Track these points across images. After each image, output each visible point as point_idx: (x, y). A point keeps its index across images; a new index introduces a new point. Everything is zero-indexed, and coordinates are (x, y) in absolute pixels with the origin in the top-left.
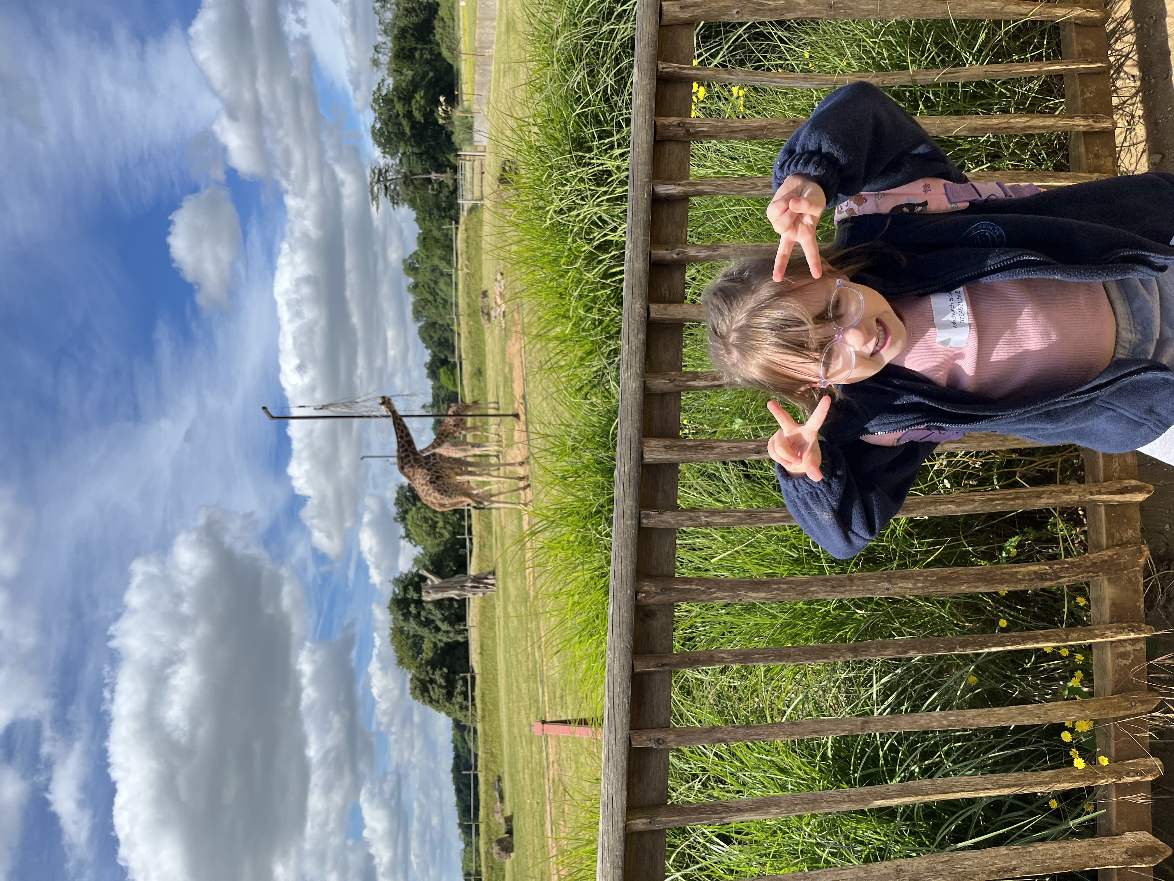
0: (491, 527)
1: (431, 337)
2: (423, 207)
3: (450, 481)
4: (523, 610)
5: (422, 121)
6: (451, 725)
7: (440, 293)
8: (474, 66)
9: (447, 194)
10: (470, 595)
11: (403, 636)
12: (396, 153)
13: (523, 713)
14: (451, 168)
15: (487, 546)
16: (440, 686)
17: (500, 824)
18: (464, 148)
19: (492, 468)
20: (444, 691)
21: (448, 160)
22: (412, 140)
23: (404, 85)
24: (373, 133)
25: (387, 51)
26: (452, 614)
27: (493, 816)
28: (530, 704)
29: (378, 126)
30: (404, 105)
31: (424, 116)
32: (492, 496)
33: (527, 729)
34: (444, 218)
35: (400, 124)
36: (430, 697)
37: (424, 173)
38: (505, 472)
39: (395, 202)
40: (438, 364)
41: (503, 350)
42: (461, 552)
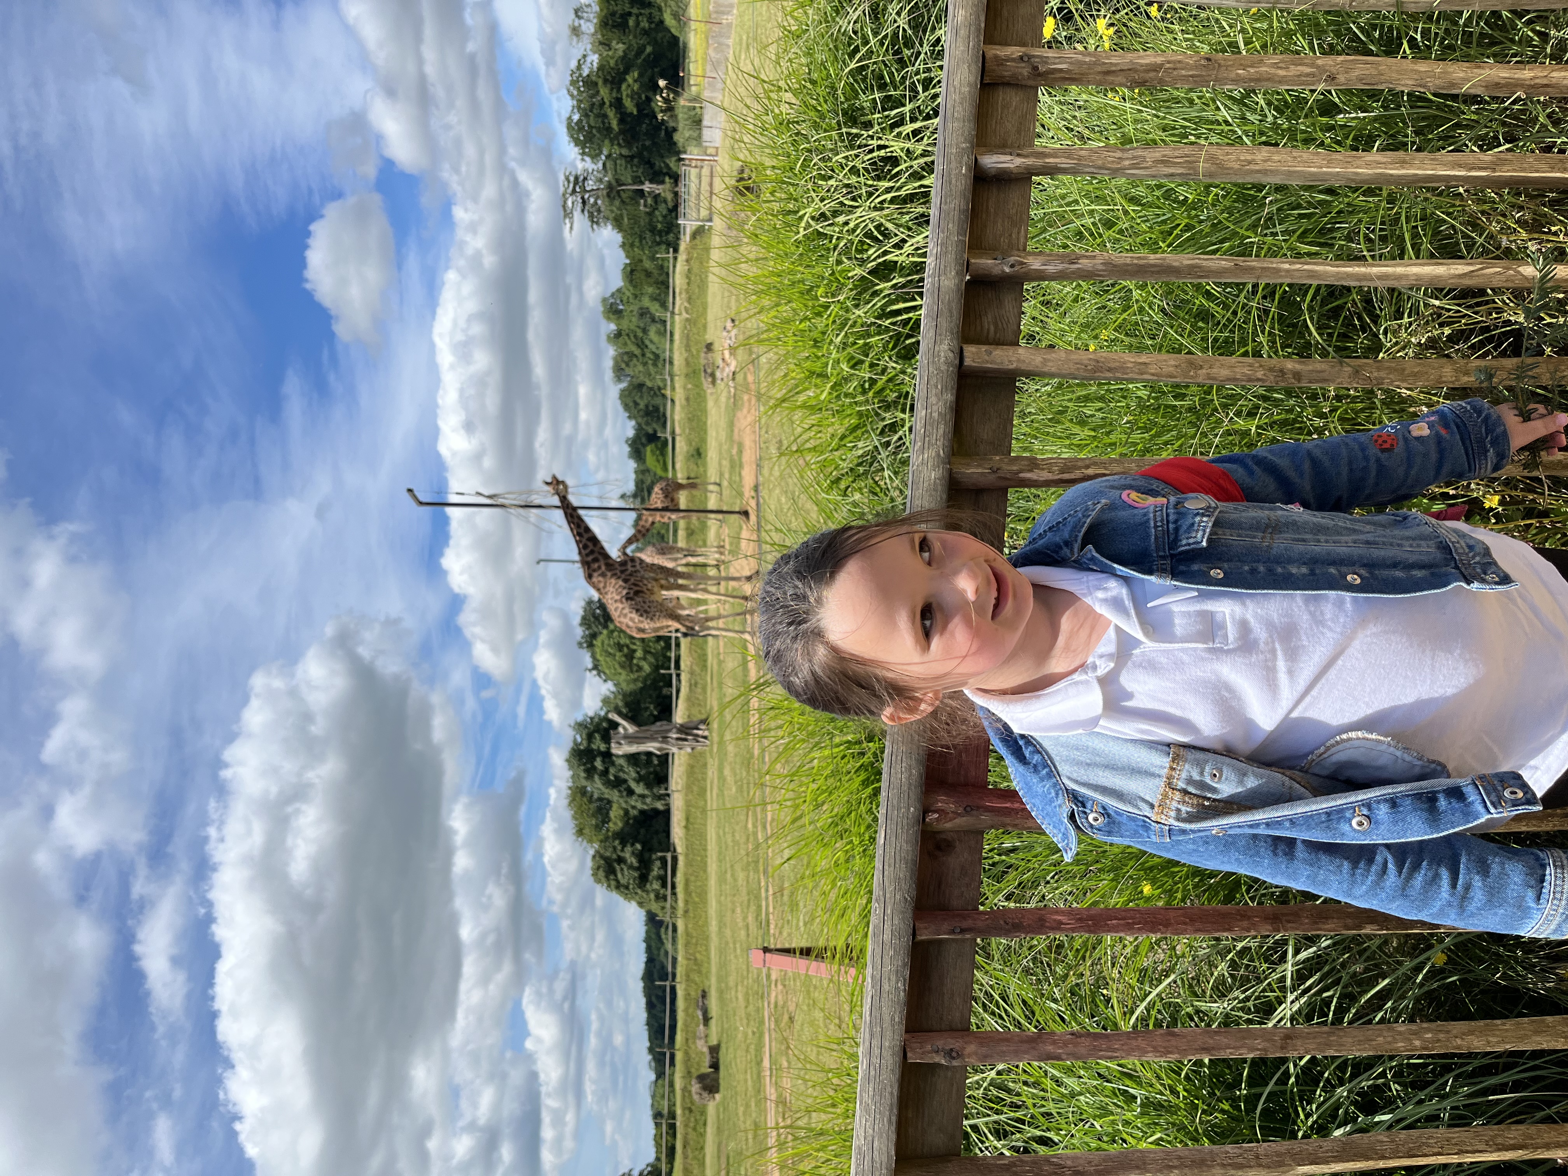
0: (705, 661)
1: (636, 404)
2: (632, 228)
3: (652, 598)
4: (744, 774)
5: (635, 113)
6: (644, 918)
7: (651, 346)
8: (707, 38)
9: (665, 212)
10: (674, 750)
11: (585, 799)
12: (598, 155)
13: (738, 910)
14: (670, 177)
15: (699, 686)
16: (631, 867)
17: (702, 1053)
18: (689, 149)
19: (710, 582)
20: (636, 874)
21: (667, 166)
22: (621, 137)
23: (612, 63)
24: (569, 127)
25: (592, 16)
26: (651, 773)
27: (694, 1043)
28: (749, 900)
29: (576, 117)
30: (612, 89)
31: (638, 105)
32: (707, 620)
33: (743, 933)
34: (659, 244)
35: (605, 116)
36: (618, 881)
37: (634, 183)
38: (727, 589)
39: (594, 219)
40: (644, 440)
41: (731, 425)
42: (665, 691)
